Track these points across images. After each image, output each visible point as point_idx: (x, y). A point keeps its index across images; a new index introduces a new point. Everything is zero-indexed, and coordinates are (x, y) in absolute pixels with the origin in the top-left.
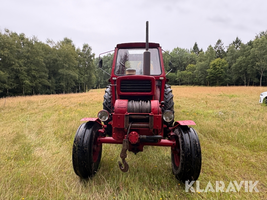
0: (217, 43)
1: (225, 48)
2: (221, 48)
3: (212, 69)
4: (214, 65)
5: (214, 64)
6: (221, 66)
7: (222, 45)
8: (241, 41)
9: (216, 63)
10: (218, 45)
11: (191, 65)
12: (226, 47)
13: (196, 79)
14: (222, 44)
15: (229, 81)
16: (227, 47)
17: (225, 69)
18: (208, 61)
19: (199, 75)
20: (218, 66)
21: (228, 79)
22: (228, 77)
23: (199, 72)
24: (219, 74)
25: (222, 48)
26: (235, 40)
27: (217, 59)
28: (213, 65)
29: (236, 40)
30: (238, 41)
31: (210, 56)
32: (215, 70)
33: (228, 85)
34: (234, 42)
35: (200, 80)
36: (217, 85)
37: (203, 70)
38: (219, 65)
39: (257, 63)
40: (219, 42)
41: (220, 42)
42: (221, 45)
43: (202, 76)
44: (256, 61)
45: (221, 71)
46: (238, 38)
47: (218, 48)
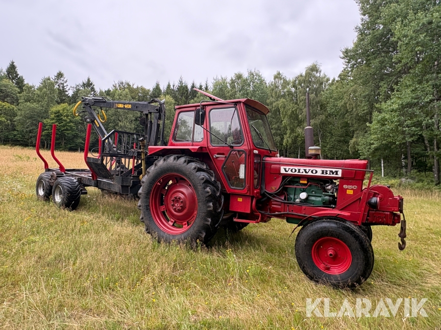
0: (56, 76)
1: (69, 89)
2: (63, 87)
3: (53, 119)
4: (58, 115)
5: (59, 112)
6: (69, 117)
7: (66, 82)
8: (94, 85)
9: (61, 112)
10: (58, 80)
11: (3, 104)
12: (71, 87)
13: (15, 133)
14: (65, 80)
15: (82, 143)
16: (73, 87)
17: (76, 123)
18: (44, 103)
19: (27, 128)
20: (65, 116)
21: (80, 140)
22: (81, 137)
23: (27, 121)
24: (67, 130)
25: (65, 87)
26: (85, 81)
27: (62, 105)
28: (55, 113)
29: (87, 81)
30: (88, 84)
31: (49, 97)
32: (60, 123)
33: (79, 149)
34: (84, 84)
35: (27, 137)
36: (61, 149)
37: (35, 118)
38: (67, 116)
39: (120, 123)
40: (60, 75)
41: (61, 77)
42: (62, 82)
43: (33, 130)
44: (119, 120)
45: (70, 126)
46: (90, 80)
47: (57, 84)
